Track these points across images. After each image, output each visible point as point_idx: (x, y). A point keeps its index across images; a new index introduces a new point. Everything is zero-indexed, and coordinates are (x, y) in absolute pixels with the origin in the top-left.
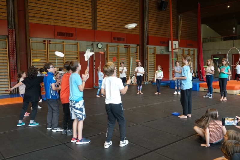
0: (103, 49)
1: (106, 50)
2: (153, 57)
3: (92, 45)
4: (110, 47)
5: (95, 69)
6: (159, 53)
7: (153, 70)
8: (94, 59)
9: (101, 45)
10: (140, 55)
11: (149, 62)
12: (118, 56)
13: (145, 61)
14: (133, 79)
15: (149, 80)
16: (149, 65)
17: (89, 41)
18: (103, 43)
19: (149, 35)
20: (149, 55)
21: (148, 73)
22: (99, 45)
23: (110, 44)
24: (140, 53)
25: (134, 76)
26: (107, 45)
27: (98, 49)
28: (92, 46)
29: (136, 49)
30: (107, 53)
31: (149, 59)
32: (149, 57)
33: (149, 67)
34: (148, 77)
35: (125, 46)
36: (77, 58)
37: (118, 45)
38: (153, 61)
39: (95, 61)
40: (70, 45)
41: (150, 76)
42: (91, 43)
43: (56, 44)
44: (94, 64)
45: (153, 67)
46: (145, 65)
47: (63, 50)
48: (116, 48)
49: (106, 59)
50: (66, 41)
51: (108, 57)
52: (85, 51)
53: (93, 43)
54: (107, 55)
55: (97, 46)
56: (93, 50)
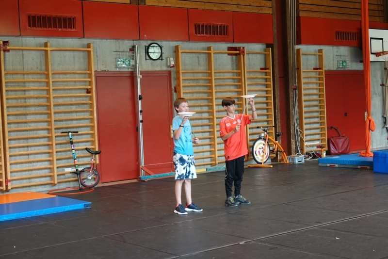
0: (164, 61)
1: (173, 63)
2: (314, 80)
3: (133, 49)
4: (184, 55)
5: (142, 122)
6: (332, 69)
7: (316, 120)
8: (139, 93)
9: (158, 50)
10: (277, 78)
11: (305, 95)
12: (210, 81)
13: (291, 93)
14: (258, 150)
15: (306, 150)
16: (304, 104)
17: (123, 39)
18: (164, 44)
19: (301, 14)
20: (303, 75)
21: (301, 128)
22: (151, 50)
23: (184, 46)
24: (276, 71)
25: (260, 138)
26: (176, 50)
27: (150, 61)
28: (131, 53)
29: (263, 56)
30: (178, 72)
31: (303, 86)
32: (303, 81)
33: (304, 110)
34: (302, 141)
35: (230, 49)
36: (88, 91)
37: (209, 48)
38: (315, 92)
39: (141, 99)
40: (67, 53)
41: (309, 138)
42: (127, 44)
43: (25, 52)
44: (140, 109)
45: (317, 109)
46: (291, 104)
47: (47, 69)
48: (202, 56)
49: (176, 91)
50: (55, 42)
51: (179, 85)
52: (112, 68)
53: (135, 43)
54: (178, 79)
55: (147, 52)
56: (135, 67)
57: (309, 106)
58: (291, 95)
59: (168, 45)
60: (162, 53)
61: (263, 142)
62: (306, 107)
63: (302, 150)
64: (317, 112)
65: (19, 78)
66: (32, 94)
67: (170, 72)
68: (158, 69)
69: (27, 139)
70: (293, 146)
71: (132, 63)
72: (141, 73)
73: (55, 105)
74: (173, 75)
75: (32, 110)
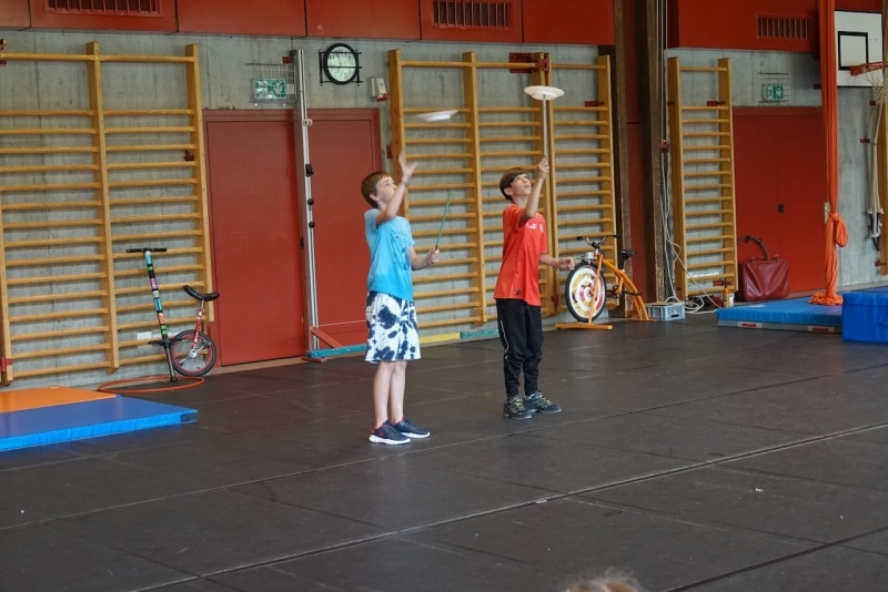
0: (363, 86)
1: (383, 91)
2: (708, 130)
3: (290, 59)
4: (409, 72)
5: (312, 225)
6: (750, 104)
7: (713, 221)
8: (306, 161)
9: (348, 61)
10: (623, 125)
11: (688, 164)
12: (470, 132)
13: (655, 160)
14: (579, 289)
15: (689, 289)
16: (685, 184)
17: (269, 36)
18: (361, 46)
20: (682, 118)
21: (679, 239)
22: (333, 61)
23: (410, 51)
24: (622, 108)
25: (584, 263)
26: (391, 60)
27: (330, 86)
28: (286, 69)
29: (591, 75)
30: (395, 112)
31: (683, 144)
32: (683, 131)
33: (685, 197)
34: (680, 269)
35: (515, 57)
36: (189, 156)
37: (467, 57)
38: (711, 156)
39: (309, 173)
40: (140, 68)
41: (695, 262)
42: (278, 47)
43: (41, 67)
44: (308, 196)
45: (714, 195)
46: (656, 184)
47: (93, 105)
48: (450, 75)
49: (390, 156)
50: (110, 43)
51: (398, 142)
52: (242, 103)
53: (297, 44)
54: (395, 126)
55: (324, 66)
56: (295, 99)
57: (697, 190)
58: (655, 165)
59: (373, 50)
60: (357, 68)
61: (590, 271)
62: (689, 190)
63: (680, 289)
64: (714, 202)
65: (29, 126)
66: (58, 162)
67: (376, 112)
68: (348, 104)
69: (49, 265)
70: (659, 282)
71: (290, 90)
72: (311, 113)
73: (112, 188)
74: (384, 120)
75: (60, 198)
